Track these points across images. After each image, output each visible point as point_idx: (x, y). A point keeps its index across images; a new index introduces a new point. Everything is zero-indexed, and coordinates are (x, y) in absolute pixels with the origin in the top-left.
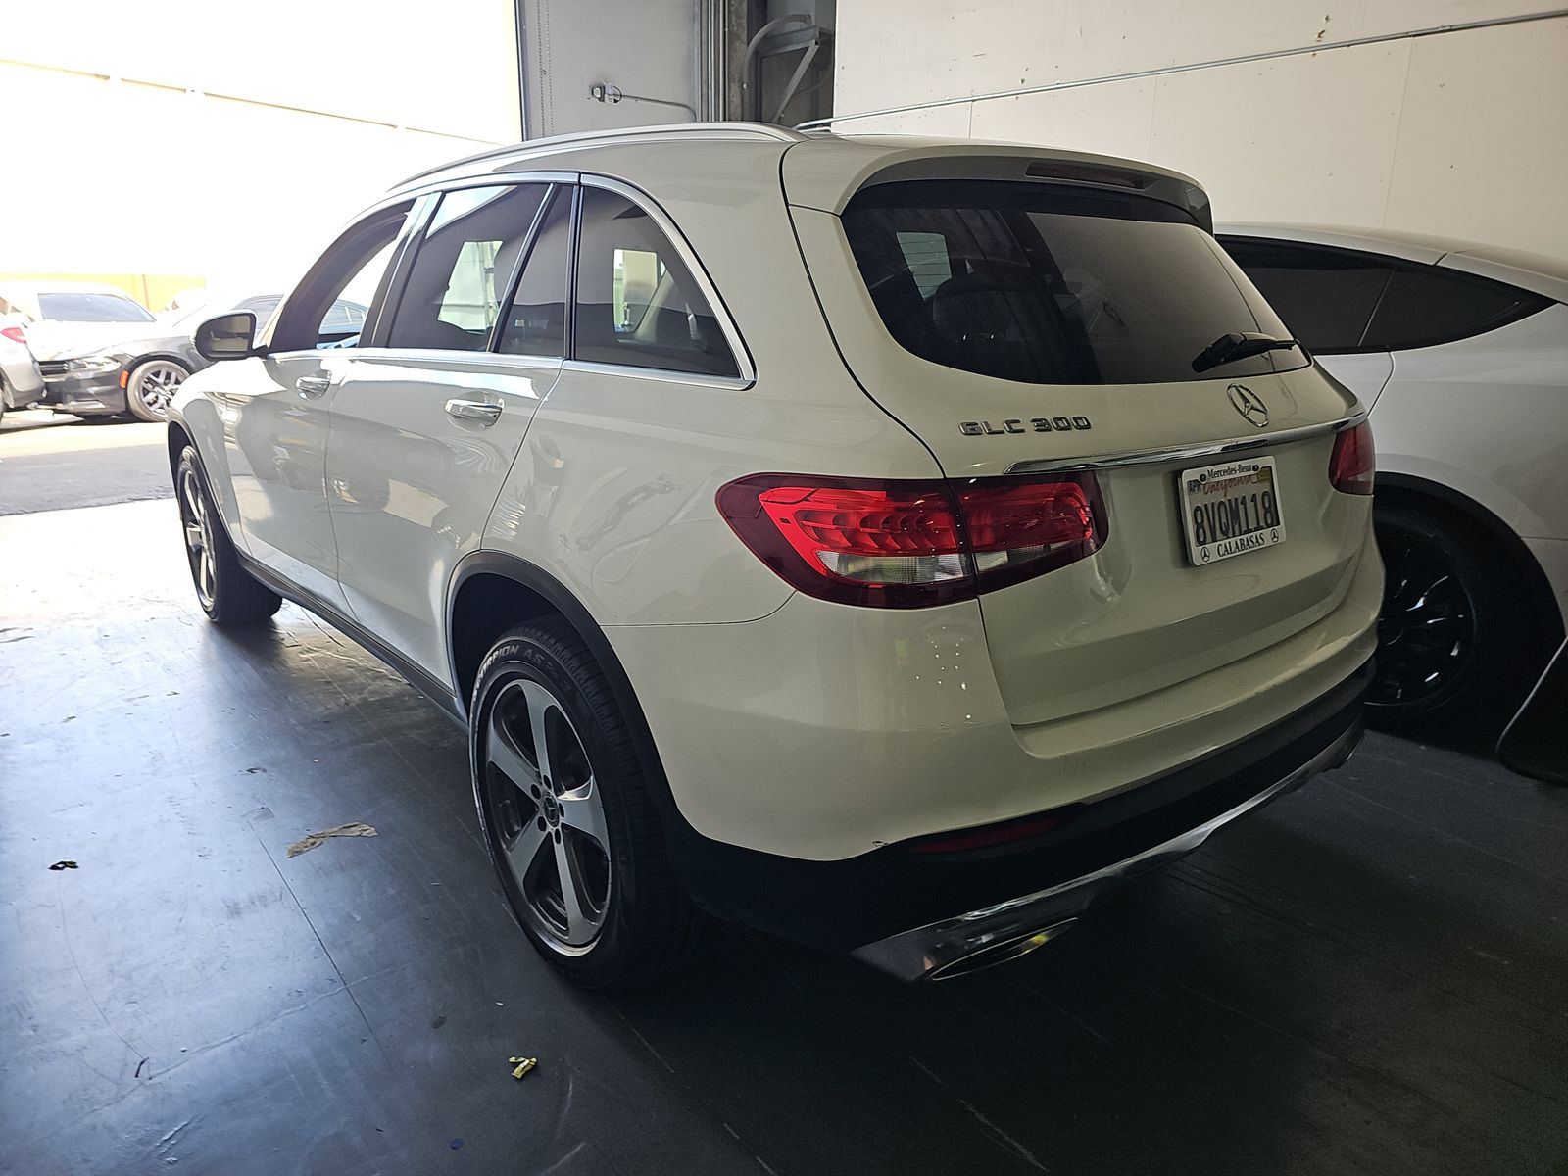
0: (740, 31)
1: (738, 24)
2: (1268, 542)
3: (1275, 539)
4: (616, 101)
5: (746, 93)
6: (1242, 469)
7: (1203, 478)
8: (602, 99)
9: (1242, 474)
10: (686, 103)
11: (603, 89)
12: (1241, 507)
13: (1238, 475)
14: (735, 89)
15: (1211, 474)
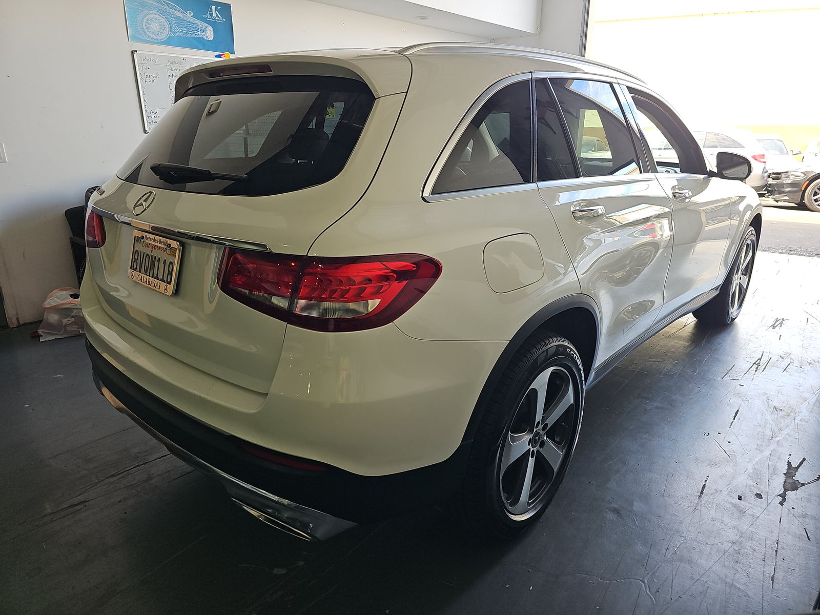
2: (162, 290)
3: (166, 291)
6: (161, 242)
7: (143, 238)
9: (160, 245)
12: (157, 263)
13: (158, 244)
15: (147, 238)
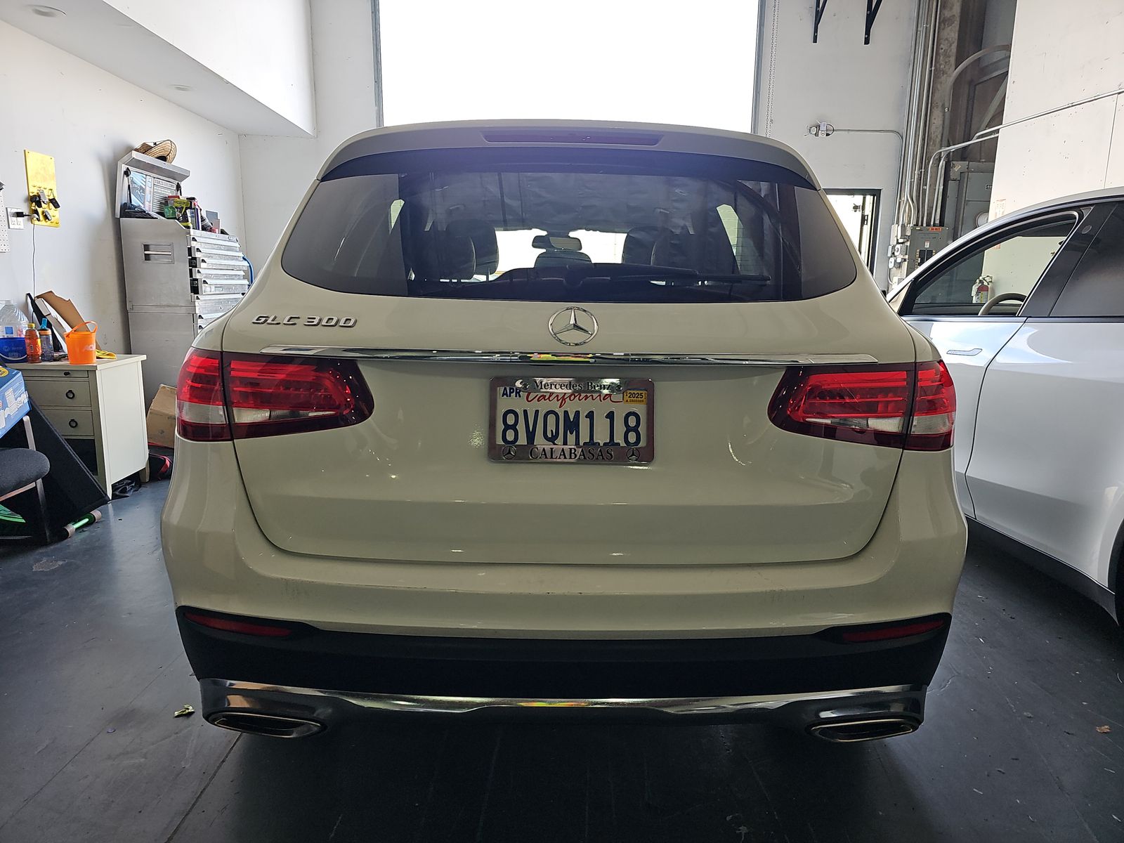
0: (947, 67)
1: (946, 62)
3: (633, 457)
4: (828, 135)
5: (947, 116)
8: (816, 134)
10: (897, 131)
11: (818, 127)
12: (584, 420)
14: (937, 113)
